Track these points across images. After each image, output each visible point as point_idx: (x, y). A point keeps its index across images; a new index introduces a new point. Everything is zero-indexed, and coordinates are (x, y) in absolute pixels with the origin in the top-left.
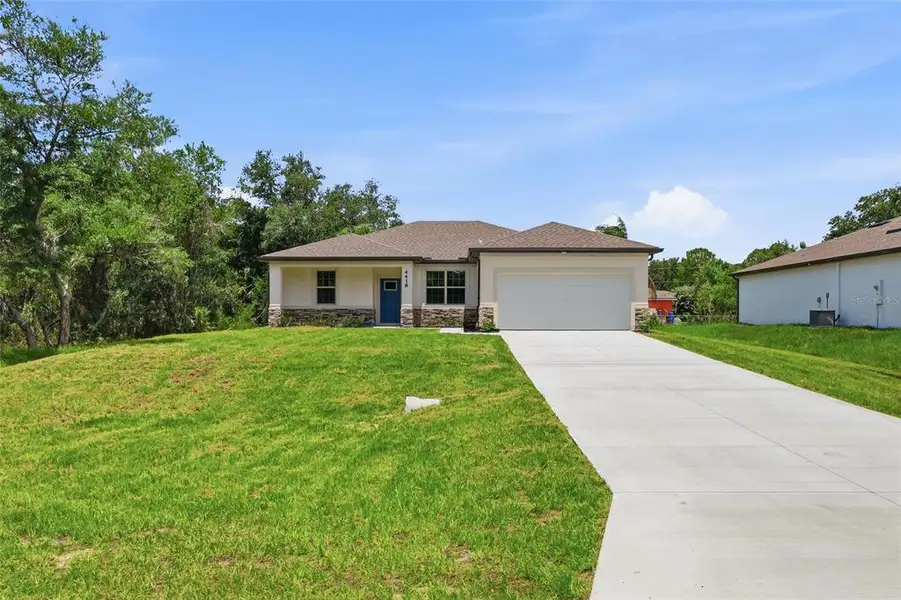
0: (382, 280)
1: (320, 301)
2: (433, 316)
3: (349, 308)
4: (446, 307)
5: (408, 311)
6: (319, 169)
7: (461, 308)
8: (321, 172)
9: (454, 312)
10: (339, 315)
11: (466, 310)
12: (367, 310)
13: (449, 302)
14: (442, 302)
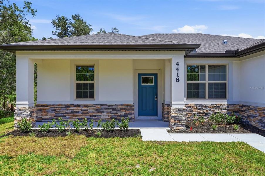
0: (140, 75)
1: (79, 95)
2: (195, 111)
3: (109, 103)
4: (208, 102)
5: (180, 111)
6: (90, 25)
7: (223, 103)
8: (91, 27)
9: (217, 107)
10: (98, 111)
11: (228, 106)
12: (127, 105)
13: (211, 97)
14: (204, 97)
